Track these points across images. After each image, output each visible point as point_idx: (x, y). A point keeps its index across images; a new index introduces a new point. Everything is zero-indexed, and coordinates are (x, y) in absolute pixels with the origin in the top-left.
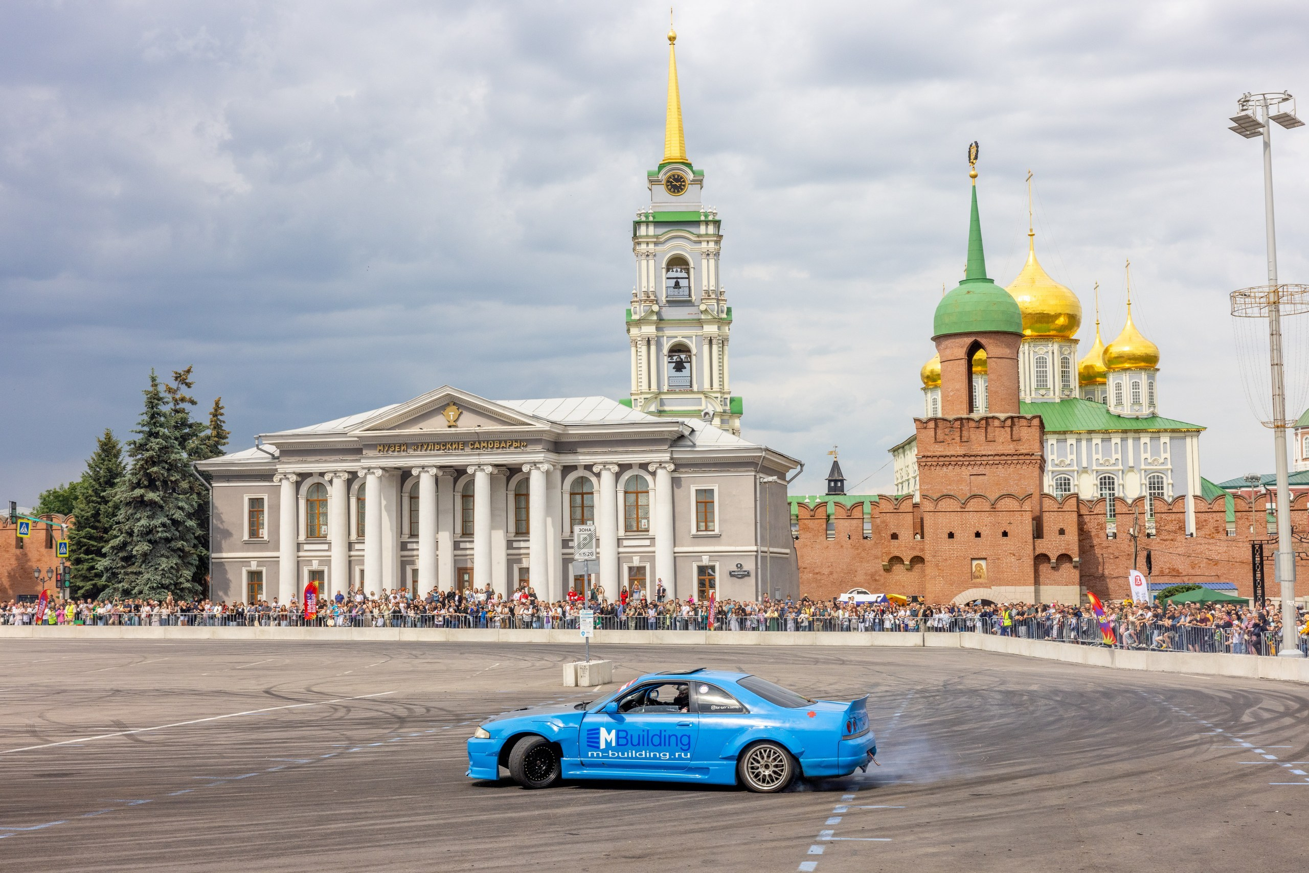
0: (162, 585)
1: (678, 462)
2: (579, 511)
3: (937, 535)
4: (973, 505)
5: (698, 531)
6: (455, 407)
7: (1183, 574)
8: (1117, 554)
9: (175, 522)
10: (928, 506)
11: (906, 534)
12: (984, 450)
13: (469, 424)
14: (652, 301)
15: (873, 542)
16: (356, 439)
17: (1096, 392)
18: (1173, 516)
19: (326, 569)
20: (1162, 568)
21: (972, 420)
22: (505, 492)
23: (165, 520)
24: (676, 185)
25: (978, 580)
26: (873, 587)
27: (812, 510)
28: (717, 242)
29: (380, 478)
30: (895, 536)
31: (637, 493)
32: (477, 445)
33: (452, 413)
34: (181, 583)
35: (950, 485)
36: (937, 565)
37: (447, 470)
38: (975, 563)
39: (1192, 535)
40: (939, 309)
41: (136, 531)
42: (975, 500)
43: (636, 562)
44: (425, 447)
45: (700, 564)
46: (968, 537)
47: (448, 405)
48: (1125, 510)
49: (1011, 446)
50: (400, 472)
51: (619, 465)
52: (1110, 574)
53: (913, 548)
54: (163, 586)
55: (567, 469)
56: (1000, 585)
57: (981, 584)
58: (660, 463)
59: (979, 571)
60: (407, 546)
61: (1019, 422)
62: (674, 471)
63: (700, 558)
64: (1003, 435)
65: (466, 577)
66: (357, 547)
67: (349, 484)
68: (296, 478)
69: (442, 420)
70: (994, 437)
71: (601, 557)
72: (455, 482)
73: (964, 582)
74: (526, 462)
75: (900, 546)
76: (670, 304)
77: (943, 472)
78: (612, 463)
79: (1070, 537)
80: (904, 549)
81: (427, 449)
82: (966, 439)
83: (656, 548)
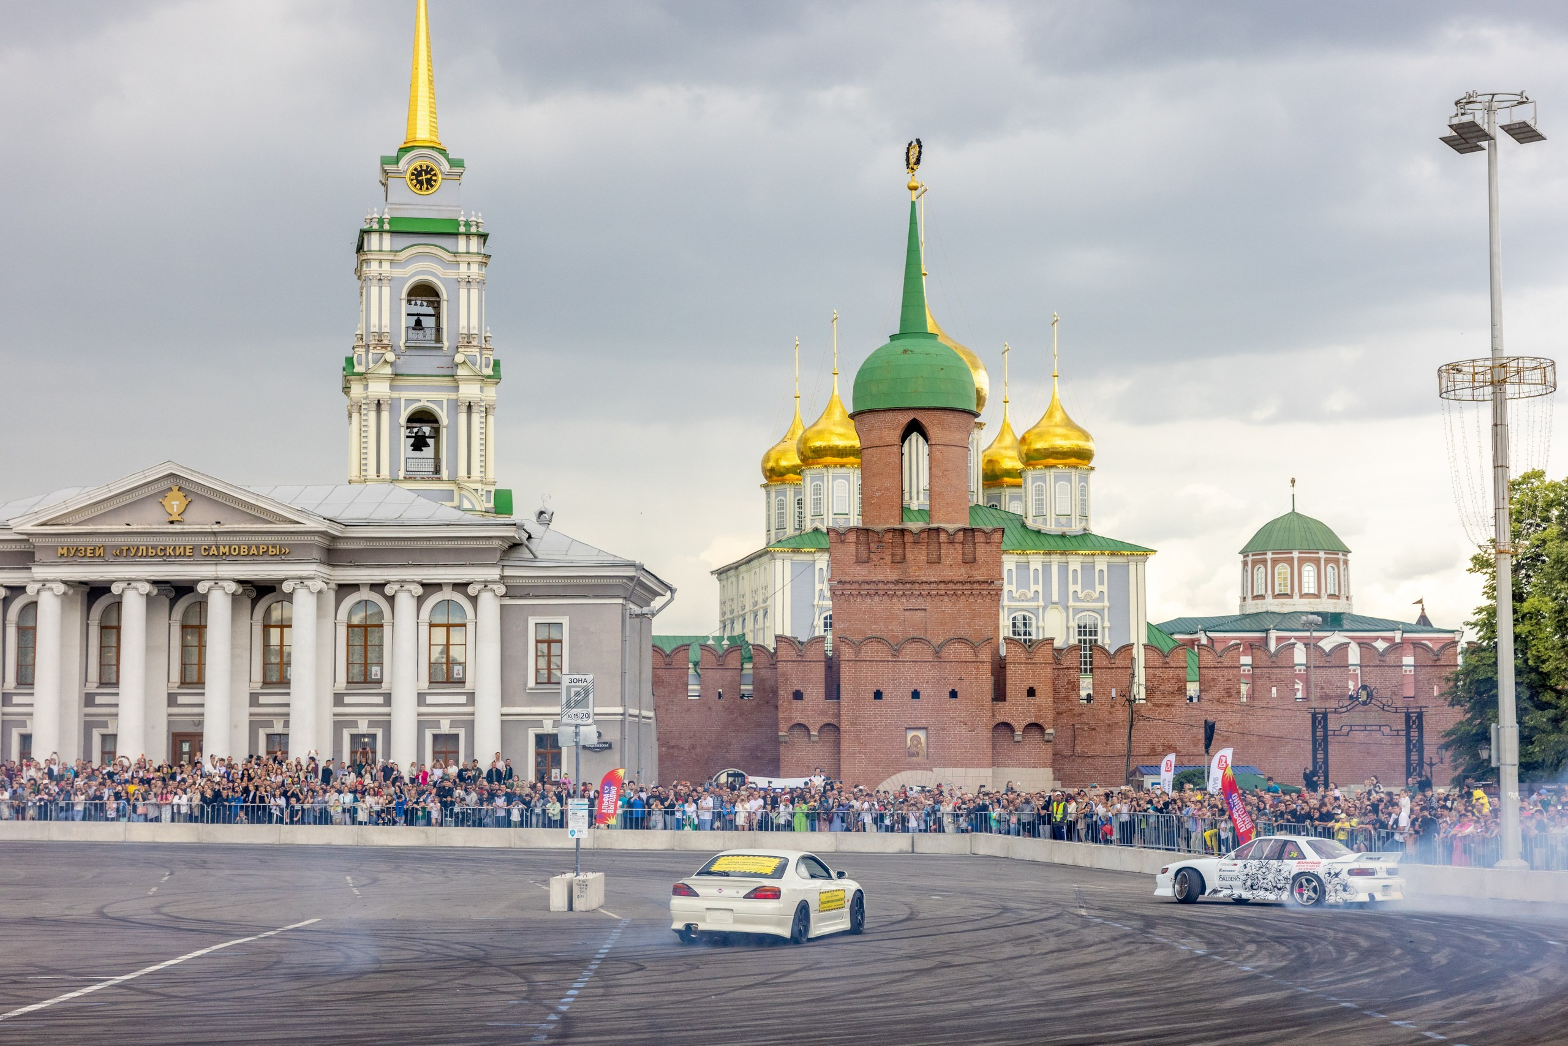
1: (510, 582)
2: (358, 651)
3: (858, 694)
4: (909, 652)
5: (537, 683)
6: (181, 494)
7: (1182, 753)
8: (1092, 723)
10: (847, 653)
11: (815, 692)
12: (925, 575)
13: (200, 519)
14: (385, 347)
15: (754, 703)
16: (25, 537)
17: (1003, 497)
18: (1171, 673)
20: (1153, 744)
21: (910, 532)
22: (249, 621)
24: (422, 179)
25: (915, 759)
26: (753, 767)
27: (667, 656)
28: (483, 265)
29: (61, 595)
30: (798, 695)
32: (213, 551)
33: (175, 504)
35: (876, 623)
36: (858, 737)
37: (163, 586)
38: (911, 734)
39: (1191, 699)
40: (862, 373)
42: (913, 645)
43: (445, 728)
44: (133, 551)
45: (540, 731)
46: (902, 698)
47: (170, 489)
48: (1105, 663)
49: (963, 571)
50: (87, 589)
51: (424, 585)
52: (1083, 752)
53: (823, 713)
55: (345, 589)
56: (945, 766)
57: (919, 764)
58: (486, 584)
59: (916, 746)
60: (99, 700)
61: (973, 536)
62: (505, 596)
63: (540, 724)
64: (952, 555)
65: (186, 747)
66: (16, 700)
67: (5, 605)
69: (159, 513)
70: (938, 557)
71: (392, 719)
72: (173, 604)
73: (895, 761)
74: (288, 577)
75: (805, 709)
76: (411, 352)
77: (866, 605)
78: (413, 581)
79: (1043, 700)
80: (811, 713)
81: (135, 555)
82: (899, 558)
83: (476, 708)
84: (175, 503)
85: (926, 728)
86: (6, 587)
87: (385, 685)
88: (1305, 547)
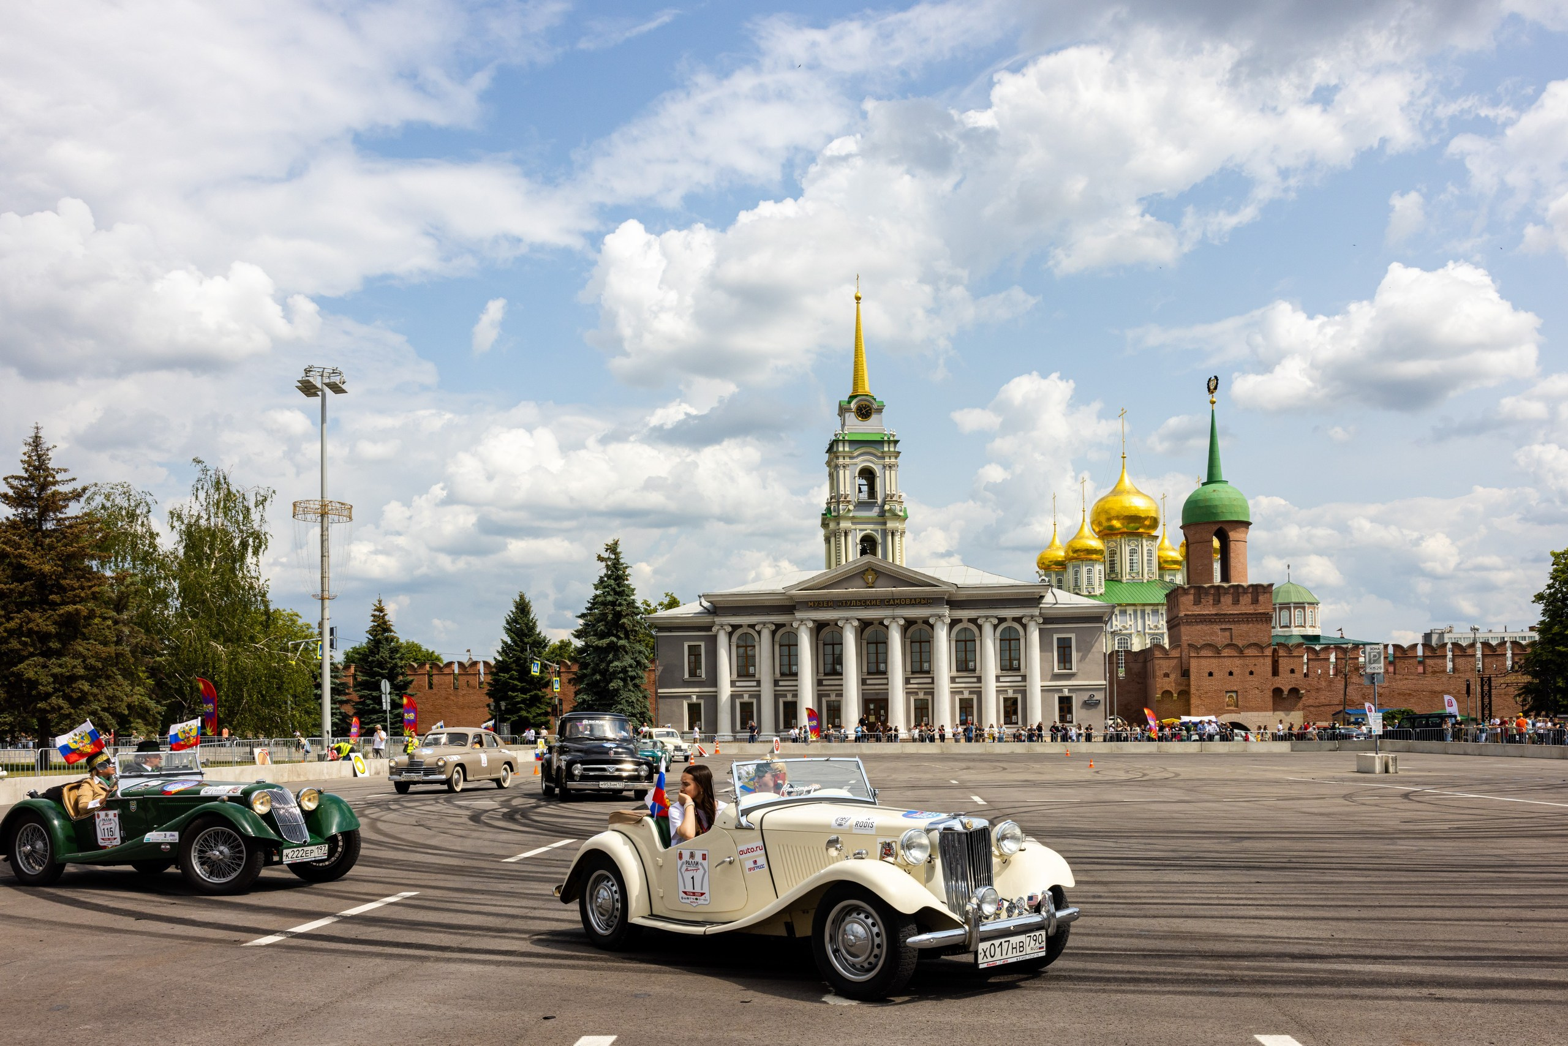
0: (632, 713)
2: (963, 654)
3: (1200, 674)
4: (1226, 652)
5: (1060, 670)
9: (639, 663)
10: (1194, 653)
11: (1176, 674)
12: (1230, 610)
13: (883, 585)
14: (849, 502)
16: (792, 597)
19: (755, 701)
21: (1203, 587)
22: (904, 639)
23: (631, 661)
24: (865, 412)
28: (896, 458)
29: (811, 629)
30: (1167, 676)
31: (1010, 640)
32: (891, 602)
34: (644, 713)
35: (1204, 637)
36: (1200, 697)
41: (611, 670)
42: (1228, 648)
43: (1011, 694)
44: (848, 603)
45: (1060, 695)
46: (1224, 676)
49: (1251, 608)
51: (999, 619)
53: (1180, 684)
54: (633, 715)
55: (954, 622)
56: (1249, 712)
58: (1032, 617)
60: (825, 682)
61: (1257, 589)
62: (1043, 623)
63: (1061, 691)
64: (1246, 599)
65: (872, 706)
66: (781, 683)
67: (774, 633)
68: (730, 629)
69: (860, 582)
70: (1238, 601)
71: (983, 690)
72: (862, 631)
73: (1220, 709)
74: (932, 616)
75: (1170, 682)
76: (860, 505)
77: (1199, 627)
78: (992, 616)
79: (1298, 675)
80: (1173, 685)
81: (850, 606)
82: (1217, 602)
83: (1027, 683)
85: (1236, 692)
86: (775, 624)
87: (977, 673)
88: (1297, 601)
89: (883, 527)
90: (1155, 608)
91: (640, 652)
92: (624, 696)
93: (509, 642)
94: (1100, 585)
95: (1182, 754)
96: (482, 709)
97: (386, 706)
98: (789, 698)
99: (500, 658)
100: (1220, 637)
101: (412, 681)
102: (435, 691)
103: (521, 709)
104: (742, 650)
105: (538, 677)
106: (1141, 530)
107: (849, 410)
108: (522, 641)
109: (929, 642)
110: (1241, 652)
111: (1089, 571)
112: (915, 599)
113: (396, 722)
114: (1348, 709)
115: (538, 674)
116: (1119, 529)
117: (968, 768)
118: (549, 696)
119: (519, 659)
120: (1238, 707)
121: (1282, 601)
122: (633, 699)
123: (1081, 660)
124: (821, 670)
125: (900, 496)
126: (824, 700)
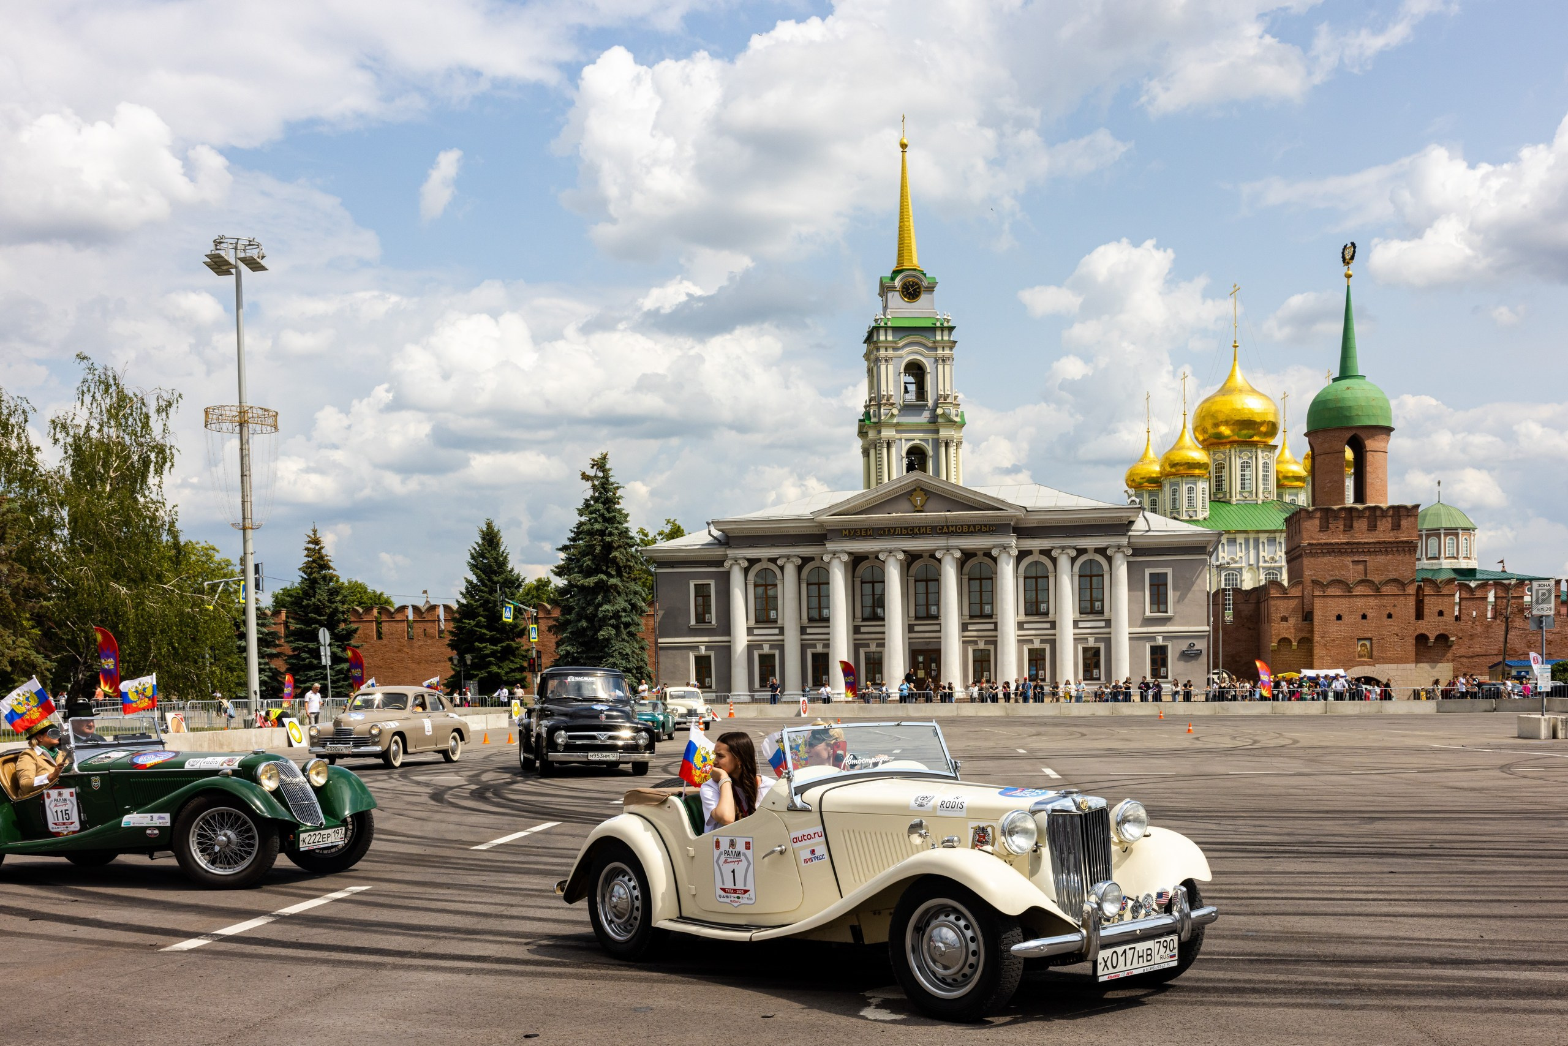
0: (627, 668)
1: (1136, 546)
3: (1326, 617)
5: (1152, 613)
6: (922, 493)
9: (634, 606)
10: (1318, 591)
11: (1294, 618)
12: (1366, 539)
13: (935, 510)
14: (892, 404)
16: (822, 524)
19: (777, 653)
21: (1333, 510)
23: (624, 604)
24: (911, 291)
28: (951, 349)
29: (846, 563)
30: (1286, 619)
31: (1091, 576)
32: (945, 529)
34: (642, 667)
35: (1333, 571)
36: (1326, 645)
41: (600, 615)
42: (1362, 585)
43: (1092, 643)
44: (892, 532)
45: (1153, 644)
46: (1355, 619)
49: (1391, 535)
50: (852, 558)
51: (1077, 550)
53: (1301, 630)
54: (628, 670)
55: (1022, 554)
56: (1383, 663)
58: (1119, 547)
60: (863, 630)
61: (1399, 512)
62: (1133, 555)
63: (1154, 639)
64: (1384, 524)
65: (921, 659)
66: (809, 631)
67: (800, 569)
68: (746, 564)
69: (906, 505)
70: (1375, 526)
71: (1057, 638)
72: (909, 566)
73: (1350, 661)
74: (995, 547)
75: (1289, 628)
76: (907, 408)
77: (1326, 559)
78: (1069, 547)
79: (1448, 619)
80: (1292, 631)
81: (894, 534)
82: (1349, 527)
83: (1112, 630)
84: (918, 499)
85: (1371, 639)
86: (802, 558)
87: (1051, 617)
88: (1449, 526)
89: (935, 436)
90: (1272, 535)
91: (636, 593)
92: (617, 648)
93: (475, 581)
94: (1204, 507)
95: (1302, 716)
96: (443, 664)
97: (326, 660)
98: (819, 649)
99: (464, 601)
100: (1352, 572)
101: (356, 630)
102: (385, 641)
103: (490, 663)
104: (760, 590)
105: (510, 624)
106: (1256, 438)
107: (892, 288)
108: (490, 580)
109: (991, 579)
110: (1378, 590)
111: (1190, 490)
112: (974, 526)
113: (338, 680)
114: (1509, 660)
115: (511, 620)
116: (1228, 437)
117: (1038, 734)
118: (525, 648)
119: (487, 601)
120: (1372, 658)
121: (1430, 527)
122: (628, 651)
123: (1179, 601)
124: (858, 614)
125: (956, 398)
126: (862, 651)
